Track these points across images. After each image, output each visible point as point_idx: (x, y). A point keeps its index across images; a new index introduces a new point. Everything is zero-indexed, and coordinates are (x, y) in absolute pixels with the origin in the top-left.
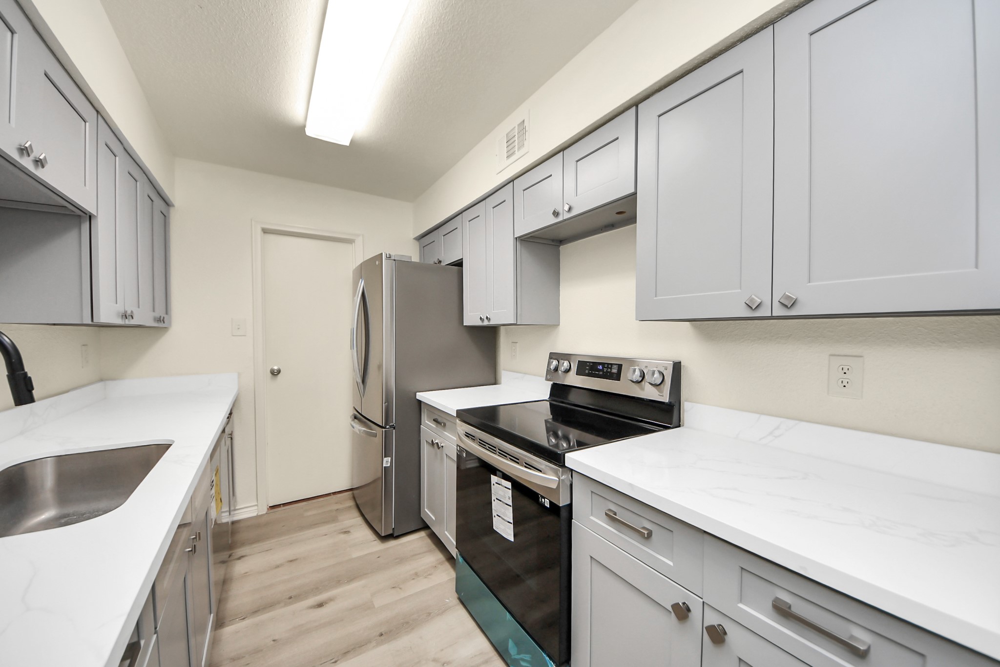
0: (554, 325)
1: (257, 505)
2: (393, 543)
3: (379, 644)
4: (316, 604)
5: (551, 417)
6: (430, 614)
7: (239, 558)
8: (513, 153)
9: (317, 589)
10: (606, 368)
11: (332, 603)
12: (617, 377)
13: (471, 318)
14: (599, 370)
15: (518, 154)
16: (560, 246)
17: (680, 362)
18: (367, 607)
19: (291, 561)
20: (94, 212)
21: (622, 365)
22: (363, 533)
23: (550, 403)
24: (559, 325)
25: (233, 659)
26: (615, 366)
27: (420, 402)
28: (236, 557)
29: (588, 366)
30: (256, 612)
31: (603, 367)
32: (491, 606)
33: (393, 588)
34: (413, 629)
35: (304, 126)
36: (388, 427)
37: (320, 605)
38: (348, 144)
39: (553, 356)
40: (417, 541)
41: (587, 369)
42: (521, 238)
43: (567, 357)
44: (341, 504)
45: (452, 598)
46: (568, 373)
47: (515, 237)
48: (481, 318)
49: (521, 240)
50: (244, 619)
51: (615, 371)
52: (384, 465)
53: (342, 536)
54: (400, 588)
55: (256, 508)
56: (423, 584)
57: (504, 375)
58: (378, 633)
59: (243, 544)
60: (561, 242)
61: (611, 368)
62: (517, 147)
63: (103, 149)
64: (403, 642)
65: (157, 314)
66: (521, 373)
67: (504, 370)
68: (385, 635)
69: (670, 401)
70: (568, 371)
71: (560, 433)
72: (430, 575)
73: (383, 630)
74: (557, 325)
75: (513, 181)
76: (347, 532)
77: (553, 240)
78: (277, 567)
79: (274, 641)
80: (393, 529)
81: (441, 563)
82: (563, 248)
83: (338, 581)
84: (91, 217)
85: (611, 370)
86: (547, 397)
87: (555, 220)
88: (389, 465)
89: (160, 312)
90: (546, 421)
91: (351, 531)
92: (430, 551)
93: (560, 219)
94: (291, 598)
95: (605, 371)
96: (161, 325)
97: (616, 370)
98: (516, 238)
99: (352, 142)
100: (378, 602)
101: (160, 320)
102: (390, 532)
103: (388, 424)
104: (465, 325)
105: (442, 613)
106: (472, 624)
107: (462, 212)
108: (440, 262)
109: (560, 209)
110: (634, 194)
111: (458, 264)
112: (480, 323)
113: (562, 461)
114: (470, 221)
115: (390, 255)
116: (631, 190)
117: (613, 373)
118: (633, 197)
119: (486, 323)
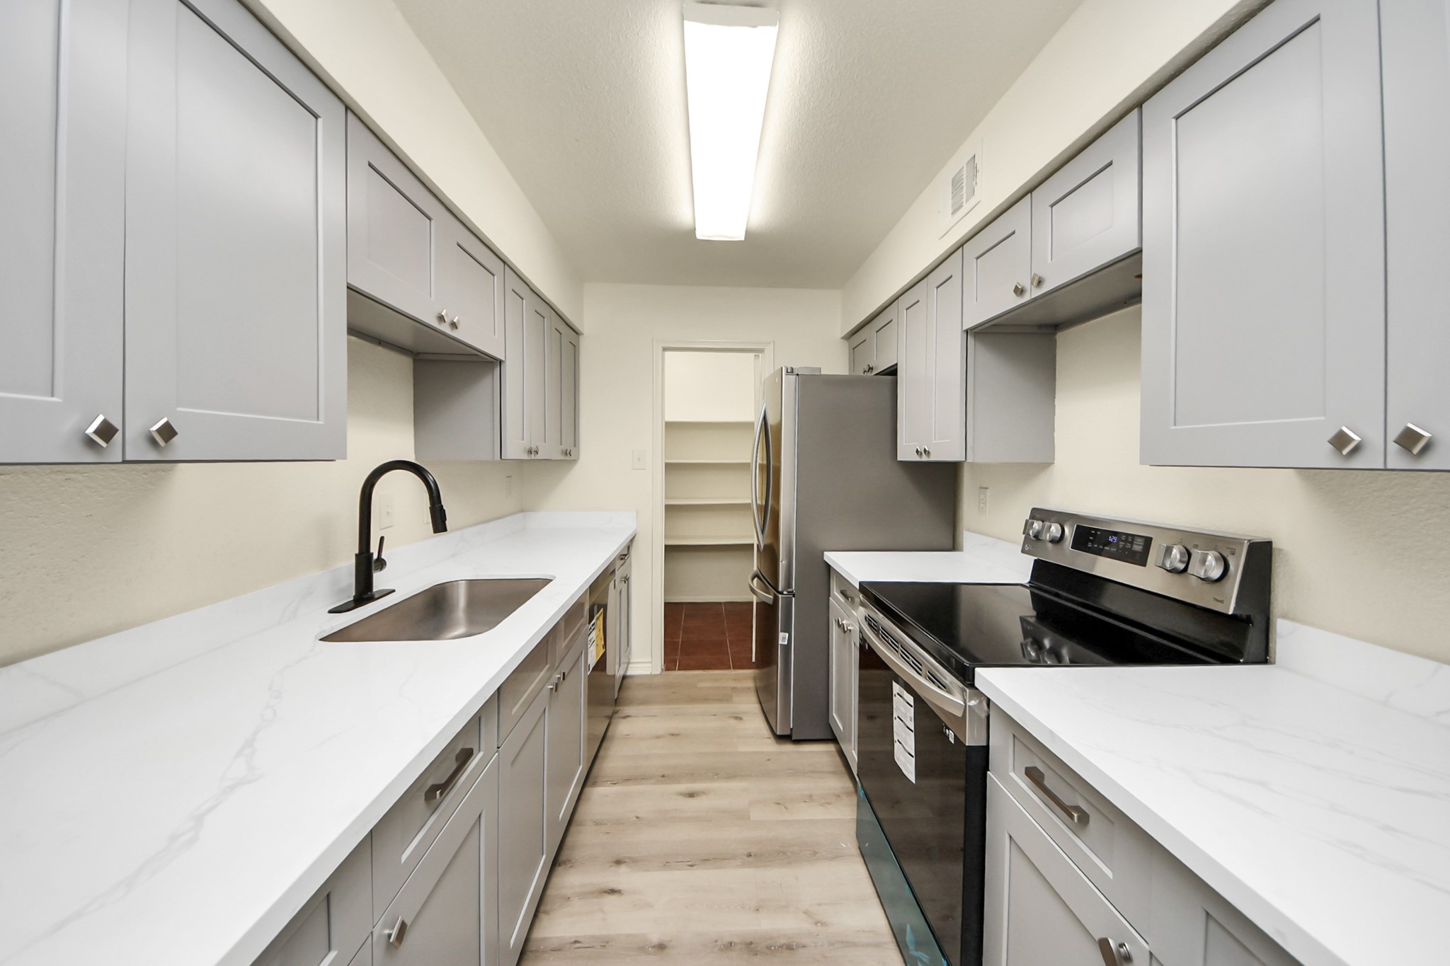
0: (1046, 465)
1: (651, 663)
2: (789, 748)
3: (744, 865)
4: (686, 792)
5: (1034, 613)
6: (815, 853)
7: (625, 717)
8: (960, 208)
9: (692, 775)
10: (1122, 541)
11: (704, 797)
12: (1140, 559)
13: (906, 453)
14: (1111, 545)
15: (967, 206)
16: (1055, 334)
17: (1270, 543)
18: (741, 816)
19: (673, 735)
20: (504, 359)
21: (1151, 539)
22: (756, 725)
23: (1032, 593)
24: (1053, 463)
25: (597, 823)
26: (1140, 540)
27: (828, 567)
28: (622, 715)
29: (1093, 535)
30: (628, 780)
31: (1119, 540)
32: (891, 872)
33: (778, 803)
34: (790, 863)
35: (694, 230)
36: (785, 593)
37: (691, 795)
38: (743, 239)
39: (1038, 514)
40: (820, 753)
41: (1091, 541)
42: (976, 330)
43: (1061, 518)
44: (740, 682)
45: (850, 845)
46: (1062, 542)
47: (964, 329)
48: (917, 451)
49: (975, 333)
50: (615, 784)
51: (1138, 547)
52: (780, 642)
53: (733, 722)
54: (786, 808)
56: (815, 813)
57: (967, 537)
58: (746, 852)
59: (631, 702)
60: (1056, 327)
61: (1132, 543)
62: (964, 197)
63: (510, 295)
64: (774, 874)
65: (564, 448)
66: (992, 536)
67: (968, 530)
68: (756, 857)
69: (1238, 613)
70: (1058, 541)
72: (828, 803)
73: (753, 850)
74: (1047, 465)
75: (962, 246)
76: (738, 718)
77: (1040, 326)
78: (658, 737)
79: (637, 817)
80: (791, 729)
81: (848, 794)
82: (1061, 337)
83: (717, 773)
84: (501, 362)
85: (1132, 546)
86: (1025, 578)
88: (786, 643)
89: (568, 445)
90: (1023, 620)
91: (744, 719)
92: (834, 773)
93: (1030, 296)
94: (663, 776)
95: (1121, 546)
96: (567, 458)
97: (1141, 547)
98: (967, 331)
99: (747, 233)
100: (756, 814)
101: (567, 453)
102: (788, 733)
103: (785, 589)
104: (898, 459)
105: (833, 859)
106: (869, 889)
107: (897, 298)
108: (871, 369)
109: (1026, 282)
110: (1139, 252)
111: (892, 372)
112: (916, 458)
113: (971, 678)
114: (907, 309)
115: (792, 369)
116: (1134, 245)
117: (1135, 552)
118: (1138, 256)
119: (925, 458)
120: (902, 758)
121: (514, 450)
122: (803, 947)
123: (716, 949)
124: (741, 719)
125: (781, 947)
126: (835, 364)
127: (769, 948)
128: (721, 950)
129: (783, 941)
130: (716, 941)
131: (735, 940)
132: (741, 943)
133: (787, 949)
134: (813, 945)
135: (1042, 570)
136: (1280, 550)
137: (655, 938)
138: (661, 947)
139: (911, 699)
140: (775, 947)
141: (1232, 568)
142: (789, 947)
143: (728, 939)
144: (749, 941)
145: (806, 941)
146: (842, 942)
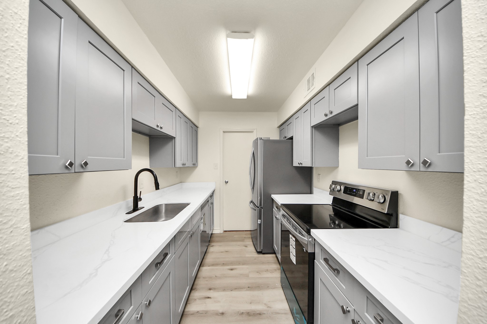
1: (220, 229)
2: (261, 255)
3: (247, 290)
4: (230, 268)
5: (333, 213)
6: (268, 287)
7: (212, 246)
8: (310, 89)
9: (232, 263)
10: (357, 191)
11: (235, 270)
12: (362, 197)
13: (295, 164)
14: (354, 192)
15: (311, 89)
16: (339, 127)
17: (398, 191)
18: (247, 276)
19: (226, 251)
20: (175, 137)
21: (365, 190)
22: (251, 248)
23: (332, 207)
24: (338, 167)
25: (204, 278)
26: (362, 191)
27: (273, 199)
28: (211, 246)
29: (349, 189)
30: (213, 265)
31: (356, 190)
32: (290, 292)
33: (258, 272)
34: (261, 290)
35: (232, 96)
36: (260, 207)
37: (232, 270)
38: (246, 98)
39: (334, 183)
40: (271, 257)
41: (348, 191)
42: (315, 126)
43: (340, 184)
44: (247, 235)
45: (279, 284)
46: (340, 192)
47: (311, 126)
48: (299, 163)
49: (315, 127)
50: (209, 266)
51: (361, 193)
52: (258, 223)
53: (244, 247)
54: (260, 273)
55: (219, 230)
56: (269, 275)
57: (315, 190)
58: (248, 286)
59: (214, 242)
60: (339, 125)
61: (360, 192)
62: (311, 85)
63: (177, 117)
64: (256, 293)
65: (193, 163)
66: (322, 189)
67: (315, 187)
68: (250, 288)
69: (388, 213)
70: (339, 191)
71: (337, 222)
72: (272, 272)
73: (250, 286)
74: (337, 167)
75: (310, 100)
76: (246, 246)
77: (334, 125)
78: (222, 252)
79: (216, 276)
80: (262, 250)
81: (278, 269)
82: (341, 128)
83: (239, 263)
84: (175, 138)
85: (359, 192)
86: (331, 203)
87: (326, 118)
88: (260, 223)
89: (194, 162)
90: (330, 215)
91: (248, 247)
92: (275, 263)
93: (328, 117)
94: (223, 264)
95: (357, 193)
96: (194, 166)
97: (362, 193)
98: (312, 127)
99: (248, 96)
100: (251, 275)
101: (194, 164)
102: (261, 251)
103: (260, 206)
104: (293, 166)
105: (274, 288)
106: (284, 297)
107: (293, 116)
108: (286, 137)
109: (328, 112)
110: (357, 105)
111: (292, 138)
112: (298, 165)
113: (309, 232)
114: (296, 119)
115: (261, 138)
116: (356, 103)
117: (361, 194)
118: (357, 106)
119: (301, 165)
120: (292, 257)
121: (179, 164)
122: (264, 314)
123: (238, 314)
124: (247, 246)
125: (258, 314)
126: (275, 136)
127: (254, 314)
128: (240, 315)
129: (258, 312)
130: (238, 312)
131: (244, 312)
132: (246, 313)
133: (259, 314)
134: (267, 313)
135: (335, 200)
136: (401, 194)
137: (221, 311)
138: (223, 314)
139: (294, 239)
140: (256, 314)
141: (387, 199)
142: (260, 314)
143: (242, 312)
144: (248, 312)
145: (264, 312)
146: (276, 313)
